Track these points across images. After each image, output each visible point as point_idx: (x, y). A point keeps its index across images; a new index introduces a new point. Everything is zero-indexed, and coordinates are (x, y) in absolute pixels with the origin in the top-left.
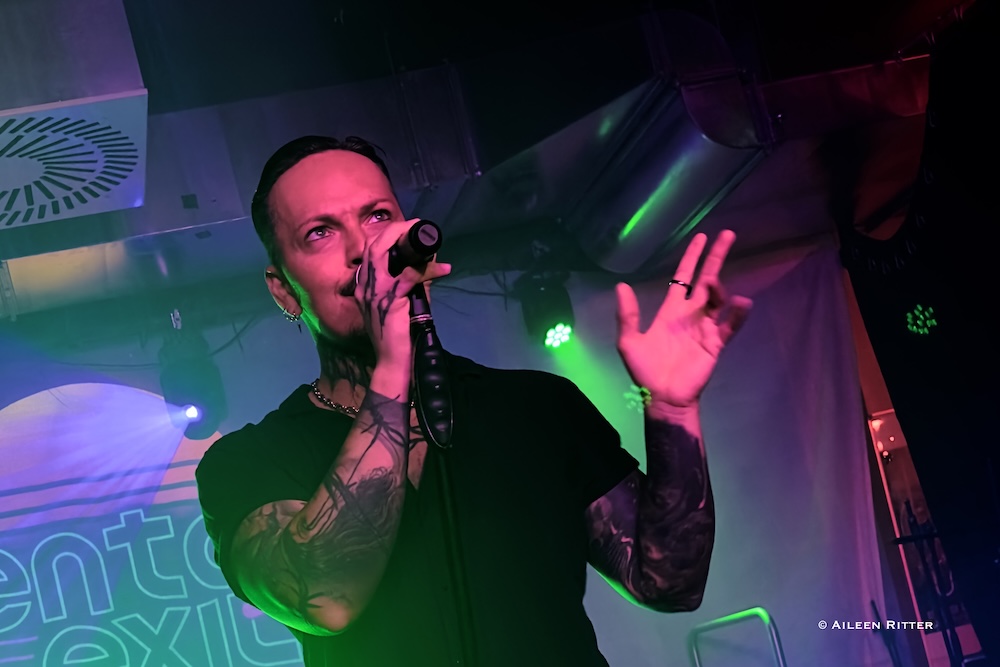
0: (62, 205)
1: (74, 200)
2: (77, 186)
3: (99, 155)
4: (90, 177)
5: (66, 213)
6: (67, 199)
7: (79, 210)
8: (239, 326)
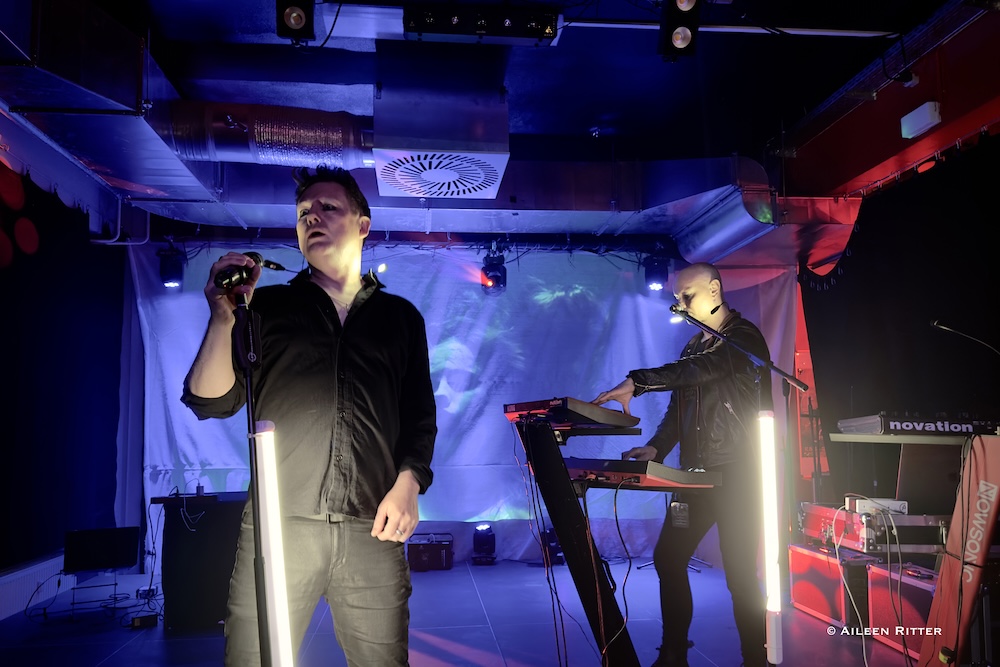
0: (461, 192)
1: (467, 191)
2: (470, 186)
3: (483, 176)
4: (476, 183)
5: (462, 196)
6: (464, 191)
7: (468, 196)
8: (520, 254)
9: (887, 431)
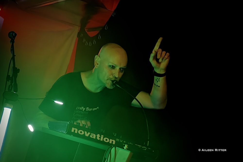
9: (69, 132)
